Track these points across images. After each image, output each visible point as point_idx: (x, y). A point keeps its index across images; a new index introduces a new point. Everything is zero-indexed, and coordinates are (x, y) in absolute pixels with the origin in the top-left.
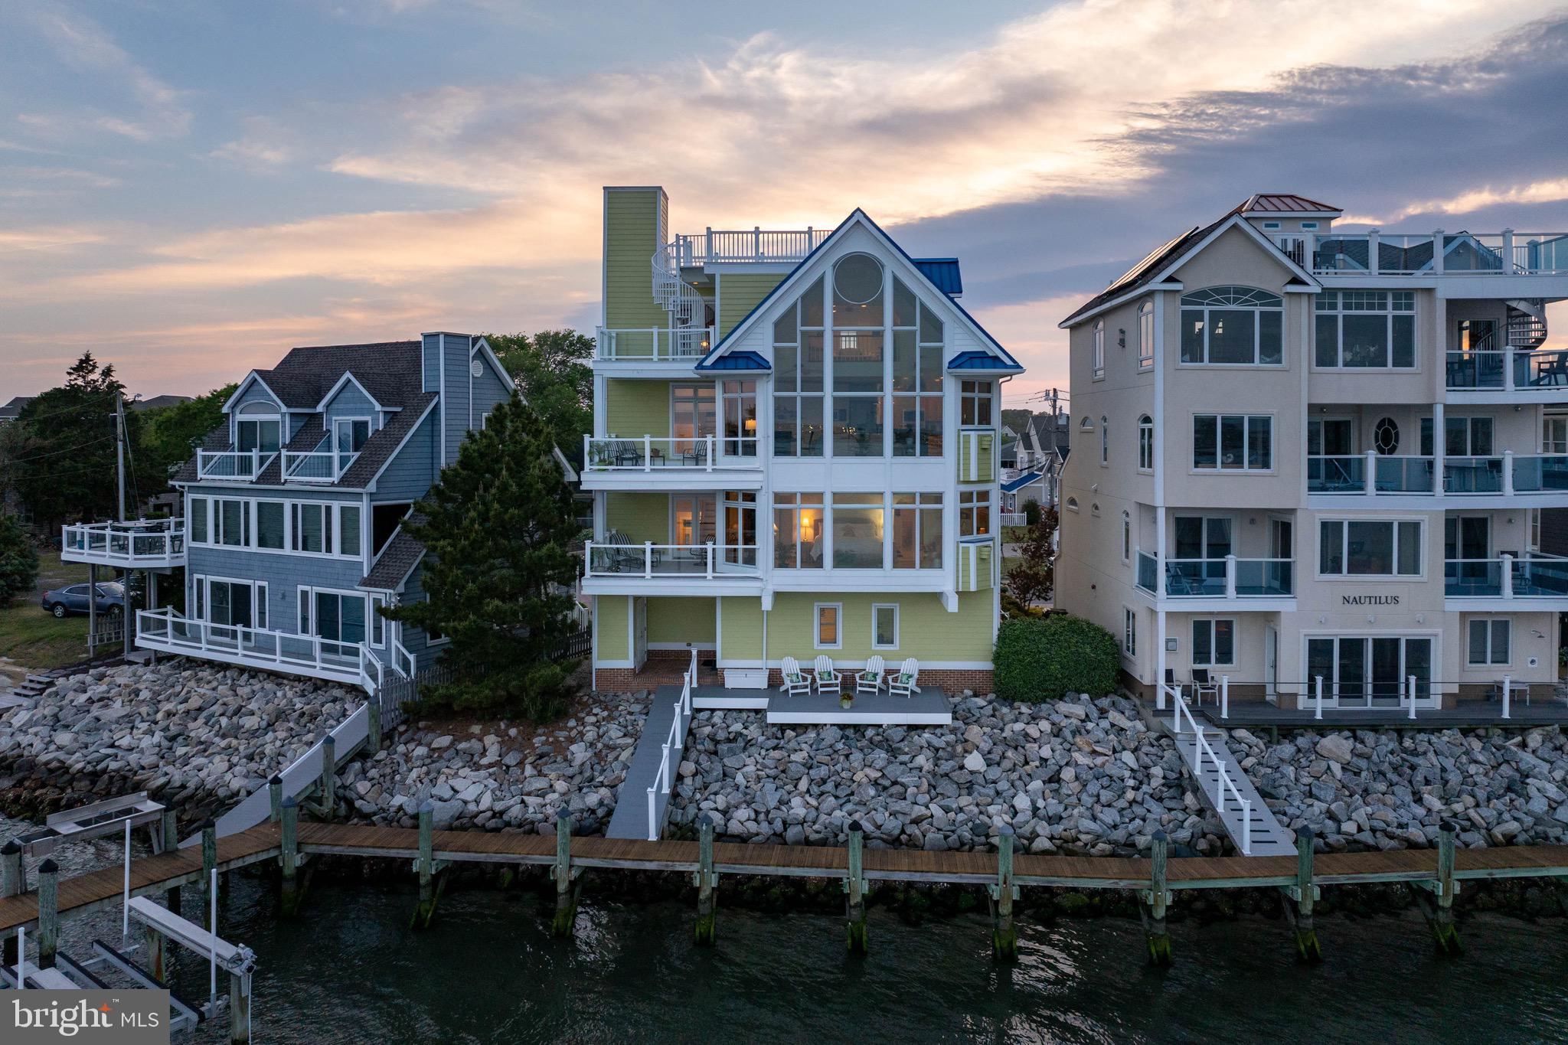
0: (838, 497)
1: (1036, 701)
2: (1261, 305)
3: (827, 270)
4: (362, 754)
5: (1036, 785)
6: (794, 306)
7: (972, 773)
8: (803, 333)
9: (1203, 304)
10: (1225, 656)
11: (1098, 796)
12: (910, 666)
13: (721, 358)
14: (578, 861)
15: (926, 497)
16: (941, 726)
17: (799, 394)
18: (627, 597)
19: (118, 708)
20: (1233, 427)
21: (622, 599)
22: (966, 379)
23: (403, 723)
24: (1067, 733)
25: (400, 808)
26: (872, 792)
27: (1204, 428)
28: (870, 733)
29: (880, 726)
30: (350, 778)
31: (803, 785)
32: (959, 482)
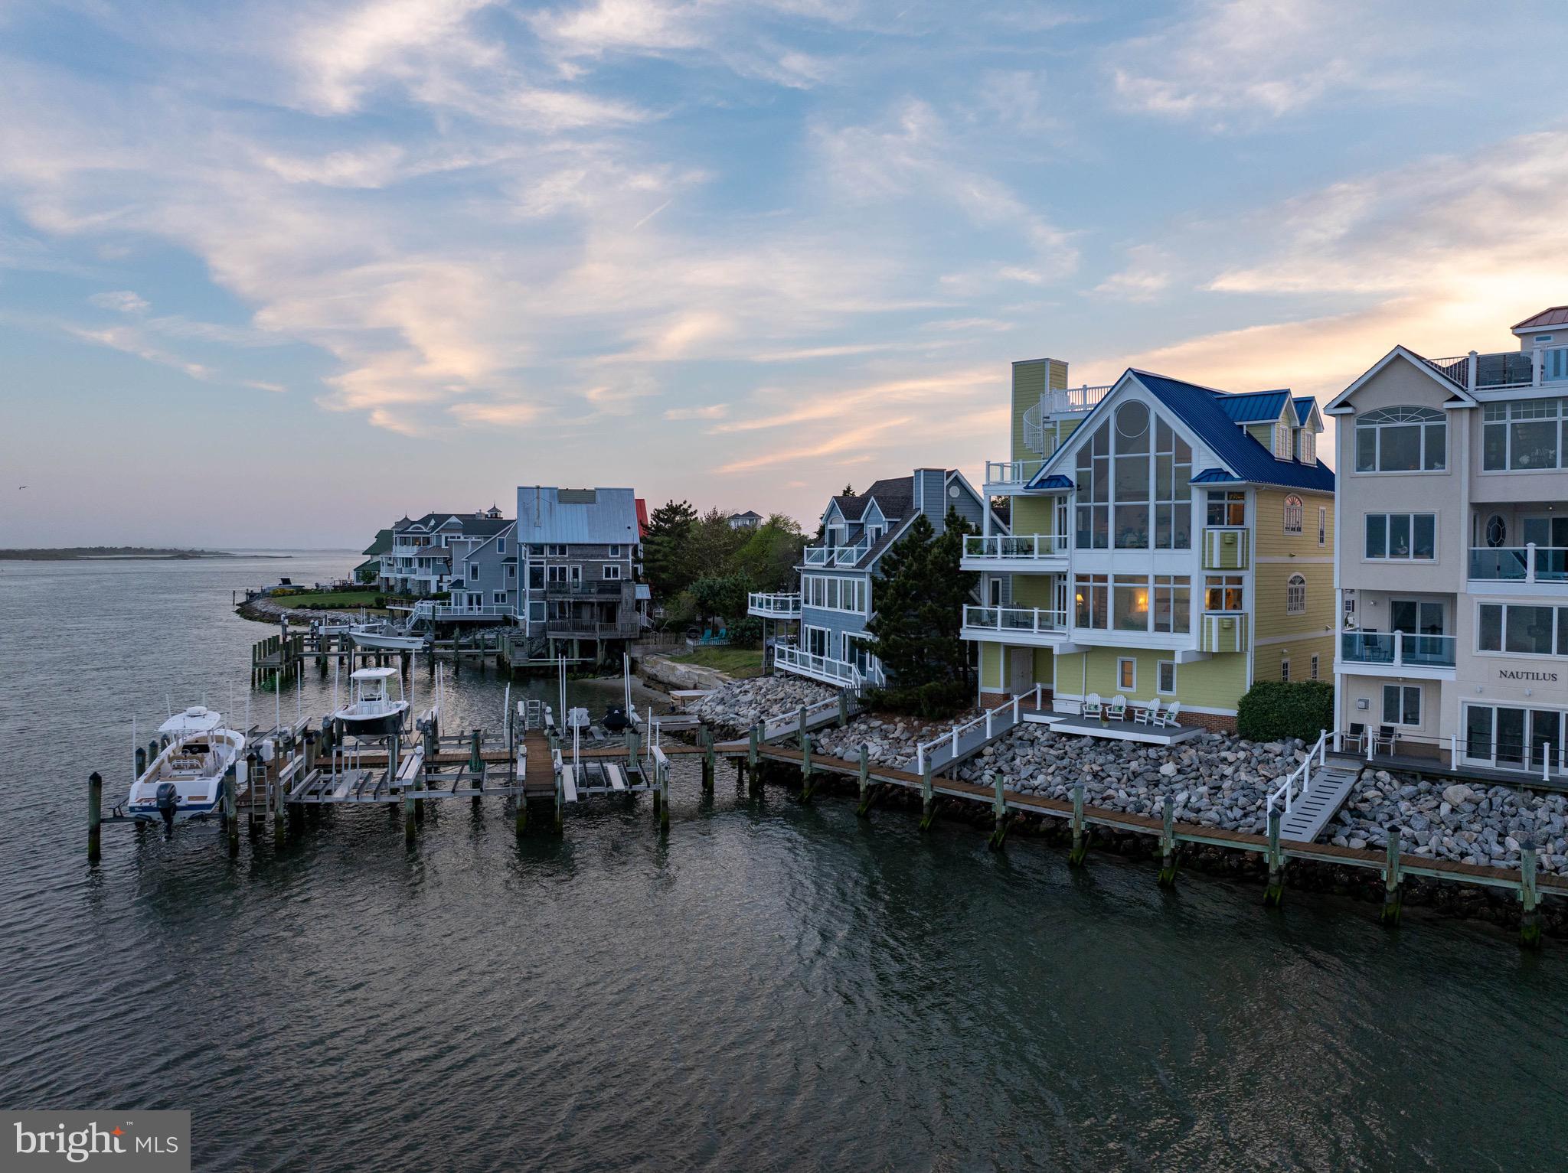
0: (1118, 578)
1: (1254, 740)
2: (1427, 420)
3: (1111, 414)
4: (833, 725)
5: (1203, 789)
6: (1090, 440)
7: (1164, 776)
8: (1095, 460)
9: (1375, 423)
10: (1412, 718)
11: (1237, 800)
12: (1174, 708)
13: (1042, 481)
14: (872, 776)
15: (1179, 579)
16: (1163, 745)
17: (1092, 504)
18: (999, 643)
19: (750, 697)
20: (1400, 522)
21: (998, 644)
22: (1212, 490)
23: (864, 712)
24: (1254, 760)
25: (835, 754)
26: (1089, 778)
27: (1375, 524)
28: (1112, 744)
29: (1121, 741)
30: (820, 736)
31: (1051, 770)
32: (1204, 568)
